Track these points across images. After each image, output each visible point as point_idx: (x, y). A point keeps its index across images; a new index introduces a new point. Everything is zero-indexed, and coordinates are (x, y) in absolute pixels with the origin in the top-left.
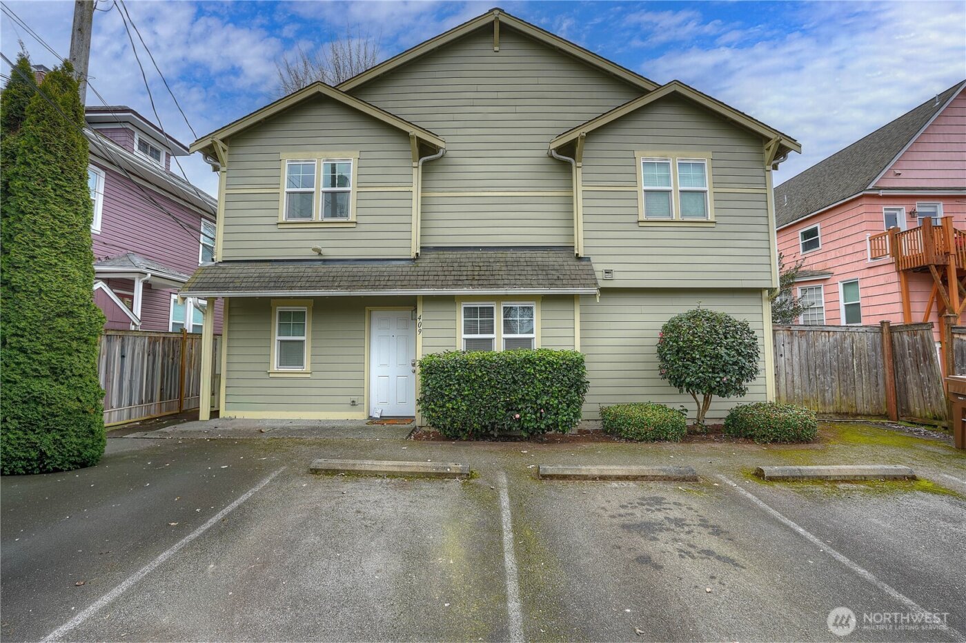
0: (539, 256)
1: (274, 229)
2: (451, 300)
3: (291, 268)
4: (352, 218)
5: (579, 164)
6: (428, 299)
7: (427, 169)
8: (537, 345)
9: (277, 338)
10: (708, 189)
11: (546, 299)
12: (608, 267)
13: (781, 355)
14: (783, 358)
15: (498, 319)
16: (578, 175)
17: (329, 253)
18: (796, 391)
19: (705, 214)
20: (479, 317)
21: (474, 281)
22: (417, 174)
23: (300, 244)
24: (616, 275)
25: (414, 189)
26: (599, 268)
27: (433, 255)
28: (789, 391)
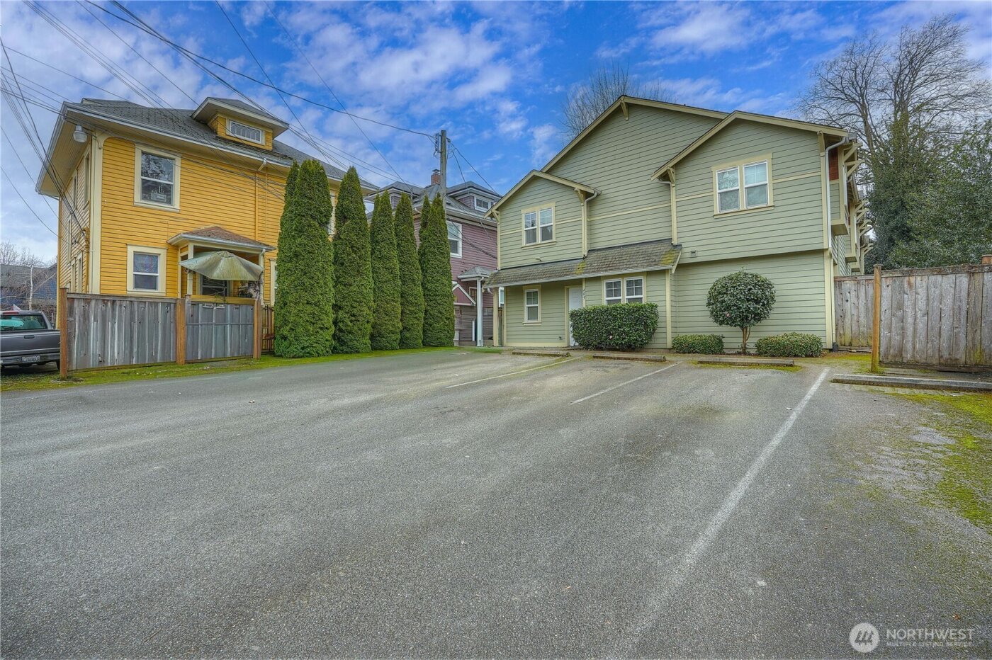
0: (650, 248)
1: (520, 250)
2: (598, 279)
3: (527, 269)
4: (554, 240)
5: (674, 185)
6: (588, 280)
7: (590, 204)
8: (644, 302)
9: (527, 306)
10: (767, 182)
11: (649, 274)
12: (693, 249)
13: (847, 301)
14: (849, 303)
15: (624, 287)
16: (673, 191)
17: (545, 260)
18: (861, 328)
19: (766, 201)
20: (613, 289)
21: (609, 267)
22: (584, 209)
23: (532, 257)
24: (699, 254)
25: (582, 219)
26: (687, 250)
27: (594, 254)
28: (854, 329)
